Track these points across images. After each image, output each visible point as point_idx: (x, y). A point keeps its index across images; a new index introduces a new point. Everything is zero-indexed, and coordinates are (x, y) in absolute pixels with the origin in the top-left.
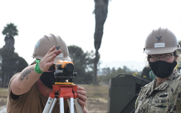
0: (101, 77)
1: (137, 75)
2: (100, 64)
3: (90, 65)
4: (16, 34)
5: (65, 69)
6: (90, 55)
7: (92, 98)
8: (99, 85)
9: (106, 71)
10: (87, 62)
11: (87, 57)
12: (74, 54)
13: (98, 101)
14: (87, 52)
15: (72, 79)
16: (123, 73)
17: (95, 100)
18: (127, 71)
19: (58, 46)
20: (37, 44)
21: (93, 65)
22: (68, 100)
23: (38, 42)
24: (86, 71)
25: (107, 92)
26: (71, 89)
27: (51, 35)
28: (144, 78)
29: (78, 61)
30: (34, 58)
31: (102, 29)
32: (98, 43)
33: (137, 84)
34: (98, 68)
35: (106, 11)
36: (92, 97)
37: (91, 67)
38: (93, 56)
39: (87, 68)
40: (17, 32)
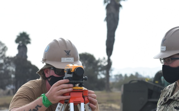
0: (113, 83)
1: (149, 81)
2: (112, 70)
3: (102, 72)
4: (29, 42)
5: (74, 73)
6: (102, 61)
7: (104, 105)
8: (111, 91)
9: (118, 77)
10: (100, 69)
11: (99, 64)
12: (86, 62)
13: (111, 107)
14: (99, 59)
15: (82, 84)
16: (135, 79)
17: (108, 106)
18: (139, 77)
19: (68, 50)
20: (46, 48)
21: (105, 72)
22: (78, 105)
23: (47, 46)
24: (99, 77)
25: (120, 98)
26: (81, 93)
27: (60, 39)
28: (157, 84)
29: (91, 68)
30: (43, 63)
31: (114, 36)
32: (109, 50)
33: (149, 90)
34: (110, 74)
35: (118, 19)
36: (105, 103)
37: (103, 74)
38: (105, 63)
39: (99, 74)
40: (29, 41)
